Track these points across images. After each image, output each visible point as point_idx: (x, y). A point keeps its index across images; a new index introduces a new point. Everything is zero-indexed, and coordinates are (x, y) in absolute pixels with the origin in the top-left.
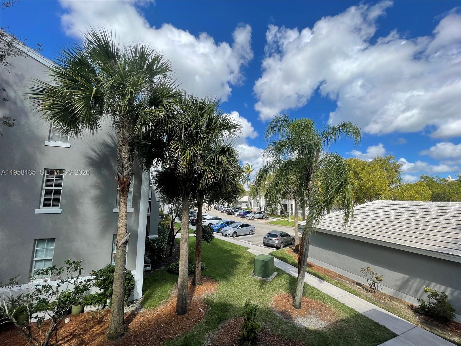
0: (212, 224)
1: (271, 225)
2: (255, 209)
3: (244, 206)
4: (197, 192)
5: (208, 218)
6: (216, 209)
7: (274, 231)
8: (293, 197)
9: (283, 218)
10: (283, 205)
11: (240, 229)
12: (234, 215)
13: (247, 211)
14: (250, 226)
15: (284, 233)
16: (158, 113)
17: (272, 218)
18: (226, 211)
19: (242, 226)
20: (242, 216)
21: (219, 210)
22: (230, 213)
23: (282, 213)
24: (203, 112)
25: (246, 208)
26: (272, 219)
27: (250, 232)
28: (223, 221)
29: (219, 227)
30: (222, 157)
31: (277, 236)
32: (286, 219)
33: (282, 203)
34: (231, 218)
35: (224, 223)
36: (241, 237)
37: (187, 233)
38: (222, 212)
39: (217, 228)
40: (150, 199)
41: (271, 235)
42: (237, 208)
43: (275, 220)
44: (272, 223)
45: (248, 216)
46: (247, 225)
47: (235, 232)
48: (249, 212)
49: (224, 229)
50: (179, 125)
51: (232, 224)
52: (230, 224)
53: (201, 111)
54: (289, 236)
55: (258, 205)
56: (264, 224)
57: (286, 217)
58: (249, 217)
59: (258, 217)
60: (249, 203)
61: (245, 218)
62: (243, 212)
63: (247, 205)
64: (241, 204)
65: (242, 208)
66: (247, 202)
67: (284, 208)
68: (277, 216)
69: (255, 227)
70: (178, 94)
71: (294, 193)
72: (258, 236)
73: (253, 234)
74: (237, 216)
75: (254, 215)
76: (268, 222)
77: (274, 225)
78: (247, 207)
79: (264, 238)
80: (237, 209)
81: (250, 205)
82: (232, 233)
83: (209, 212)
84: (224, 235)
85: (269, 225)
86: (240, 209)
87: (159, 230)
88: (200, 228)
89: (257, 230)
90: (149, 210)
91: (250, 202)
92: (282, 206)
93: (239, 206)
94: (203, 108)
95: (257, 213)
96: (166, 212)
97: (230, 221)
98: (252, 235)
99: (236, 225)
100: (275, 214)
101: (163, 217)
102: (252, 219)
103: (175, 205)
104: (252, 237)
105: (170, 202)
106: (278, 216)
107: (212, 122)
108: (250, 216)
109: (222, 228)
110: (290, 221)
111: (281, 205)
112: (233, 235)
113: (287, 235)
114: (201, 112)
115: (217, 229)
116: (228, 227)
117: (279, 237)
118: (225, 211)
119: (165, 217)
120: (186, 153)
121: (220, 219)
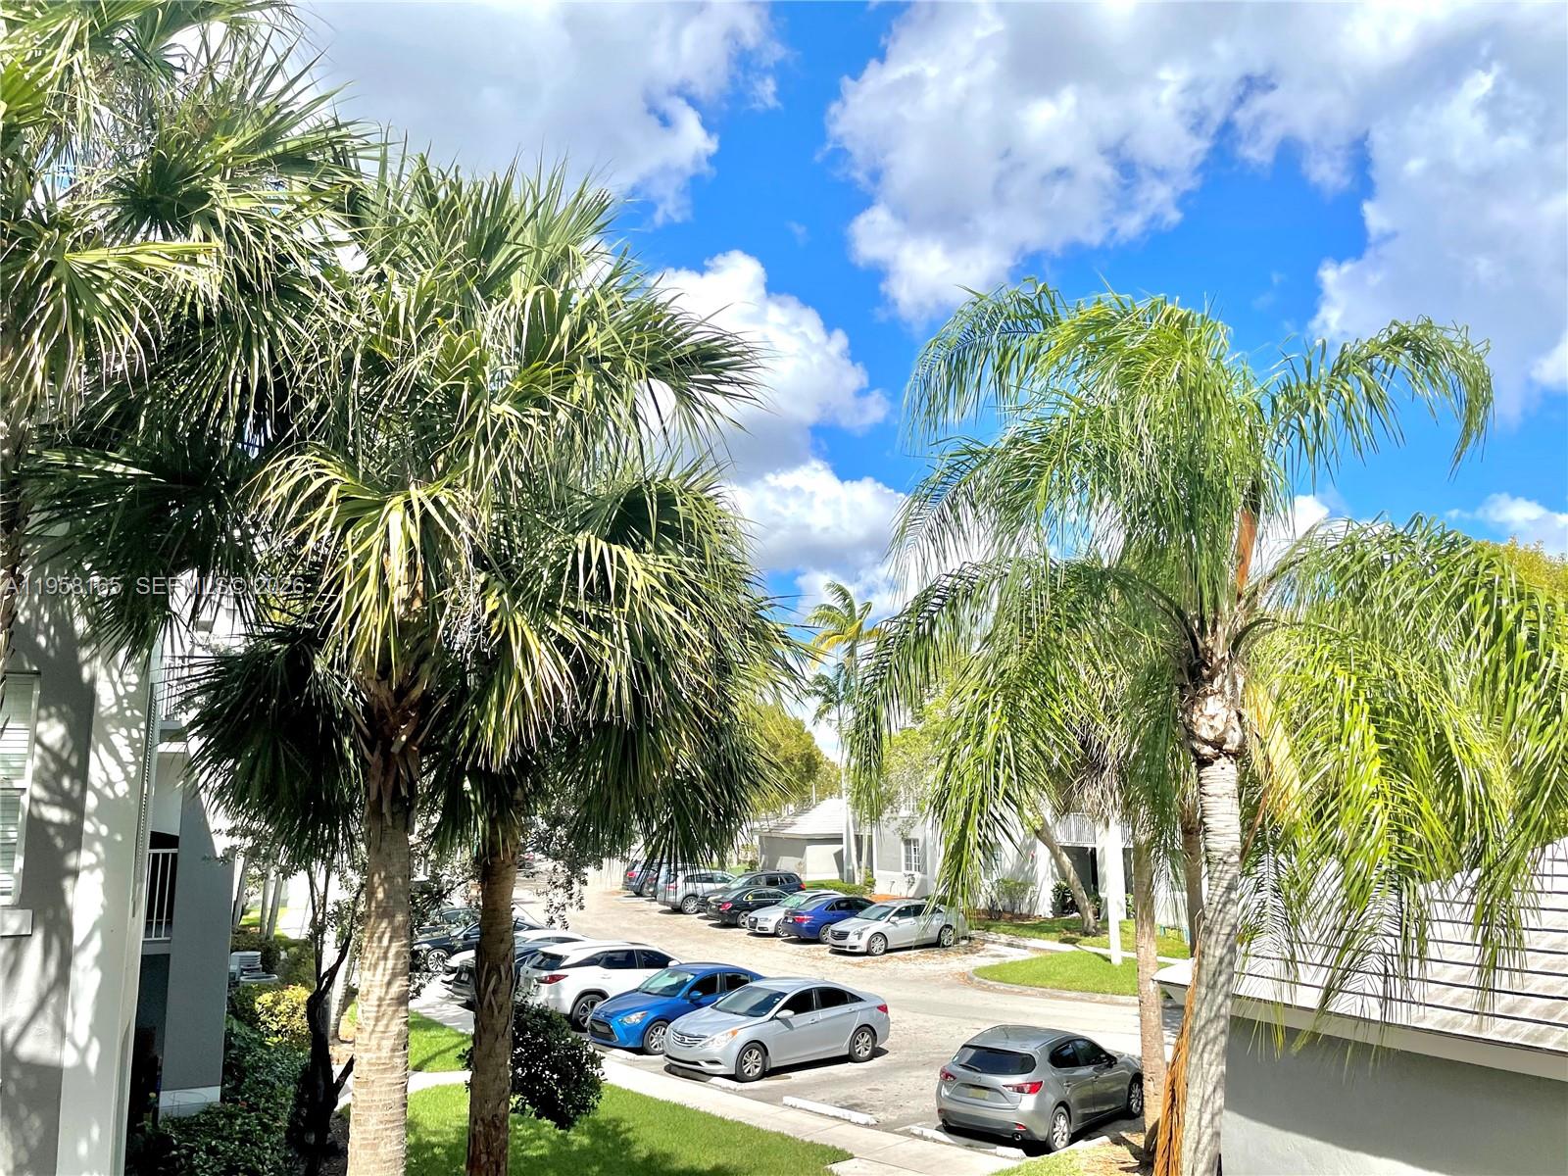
0: (602, 995)
1: (994, 990)
2: (891, 884)
3: (818, 866)
4: (467, 785)
5: (572, 953)
6: (639, 894)
7: (1007, 1031)
8: (1120, 801)
9: (1072, 942)
10: (1072, 851)
11: (785, 1021)
12: (753, 926)
13: (839, 902)
14: (855, 999)
15: (1072, 1040)
16: (181, 272)
17: (1004, 938)
18: (704, 904)
19: (801, 1003)
20: (806, 933)
21: (654, 895)
22: (729, 917)
23: (1064, 903)
24: (497, 262)
25: (836, 876)
26: (1000, 949)
27: (854, 1042)
28: (675, 972)
29: (652, 1015)
30: (628, 555)
31: (1025, 1064)
32: (1089, 946)
33: (1061, 837)
34: (732, 950)
35: (683, 983)
36: (797, 1076)
37: (394, 1068)
38: (678, 910)
39: (635, 1018)
40: (159, 840)
41: (988, 1058)
42: (772, 882)
43: (1015, 955)
44: (998, 977)
45: (843, 935)
46: (833, 997)
47: (756, 1045)
48: (853, 906)
49: (681, 1023)
50: (323, 350)
51: (735, 994)
52: (723, 991)
53: (489, 253)
54: (1111, 1060)
55: (908, 859)
56: (949, 986)
57: (1087, 934)
58: (852, 940)
59: (912, 940)
60: (849, 847)
61: (823, 950)
62: (811, 907)
63: (839, 856)
64: (801, 854)
65: (808, 877)
66: (838, 840)
67: (1072, 876)
68: (1034, 927)
69: (884, 1009)
70: (332, 145)
71: (1124, 774)
72: (907, 1066)
73: (877, 1053)
74: (775, 935)
75: (880, 926)
76: (978, 972)
77: (1017, 989)
78: (841, 870)
79: (947, 1076)
80: (773, 890)
81: (859, 858)
82: (736, 1049)
83: (571, 913)
84: (685, 1070)
85: (980, 987)
86: (792, 884)
87: (228, 1046)
88: (499, 1027)
89: (901, 1026)
90: (161, 907)
91: (858, 839)
92: (1065, 858)
93: (786, 864)
94: (496, 240)
95: (901, 913)
96: (293, 924)
97: (723, 971)
98: (870, 1058)
99: (757, 998)
100: (1021, 916)
101: (269, 962)
102: (868, 953)
103: (334, 877)
104: (869, 1076)
105: (304, 855)
106: (1042, 928)
107: (554, 329)
108: (858, 930)
109: (665, 1019)
110: (1117, 960)
111: (1055, 855)
112: (740, 1061)
113: (1094, 1055)
114: (488, 261)
115: (634, 1027)
116: (706, 1010)
117: (1044, 1072)
118: (691, 906)
119: (283, 955)
120: (380, 528)
121: (657, 960)
